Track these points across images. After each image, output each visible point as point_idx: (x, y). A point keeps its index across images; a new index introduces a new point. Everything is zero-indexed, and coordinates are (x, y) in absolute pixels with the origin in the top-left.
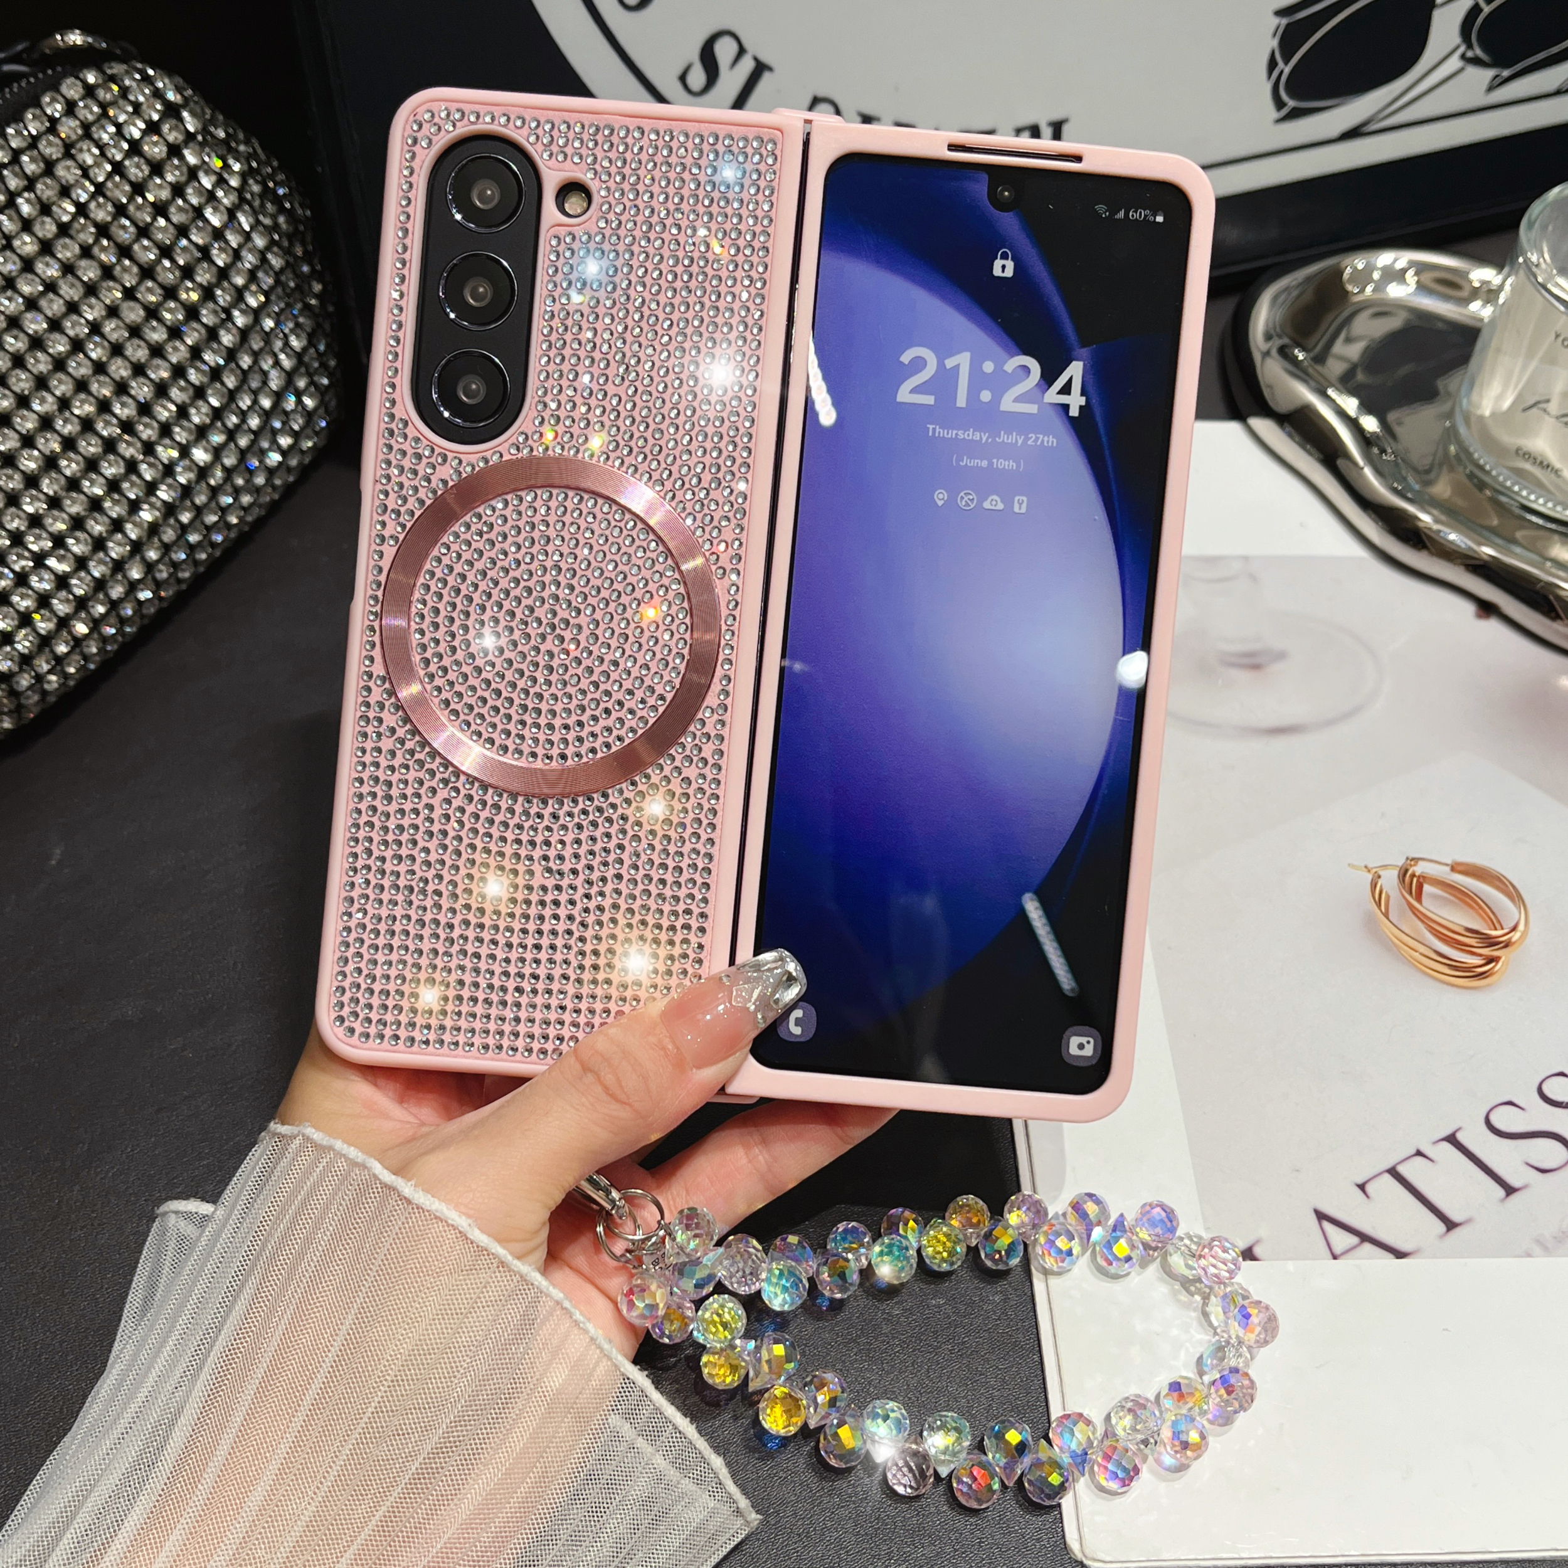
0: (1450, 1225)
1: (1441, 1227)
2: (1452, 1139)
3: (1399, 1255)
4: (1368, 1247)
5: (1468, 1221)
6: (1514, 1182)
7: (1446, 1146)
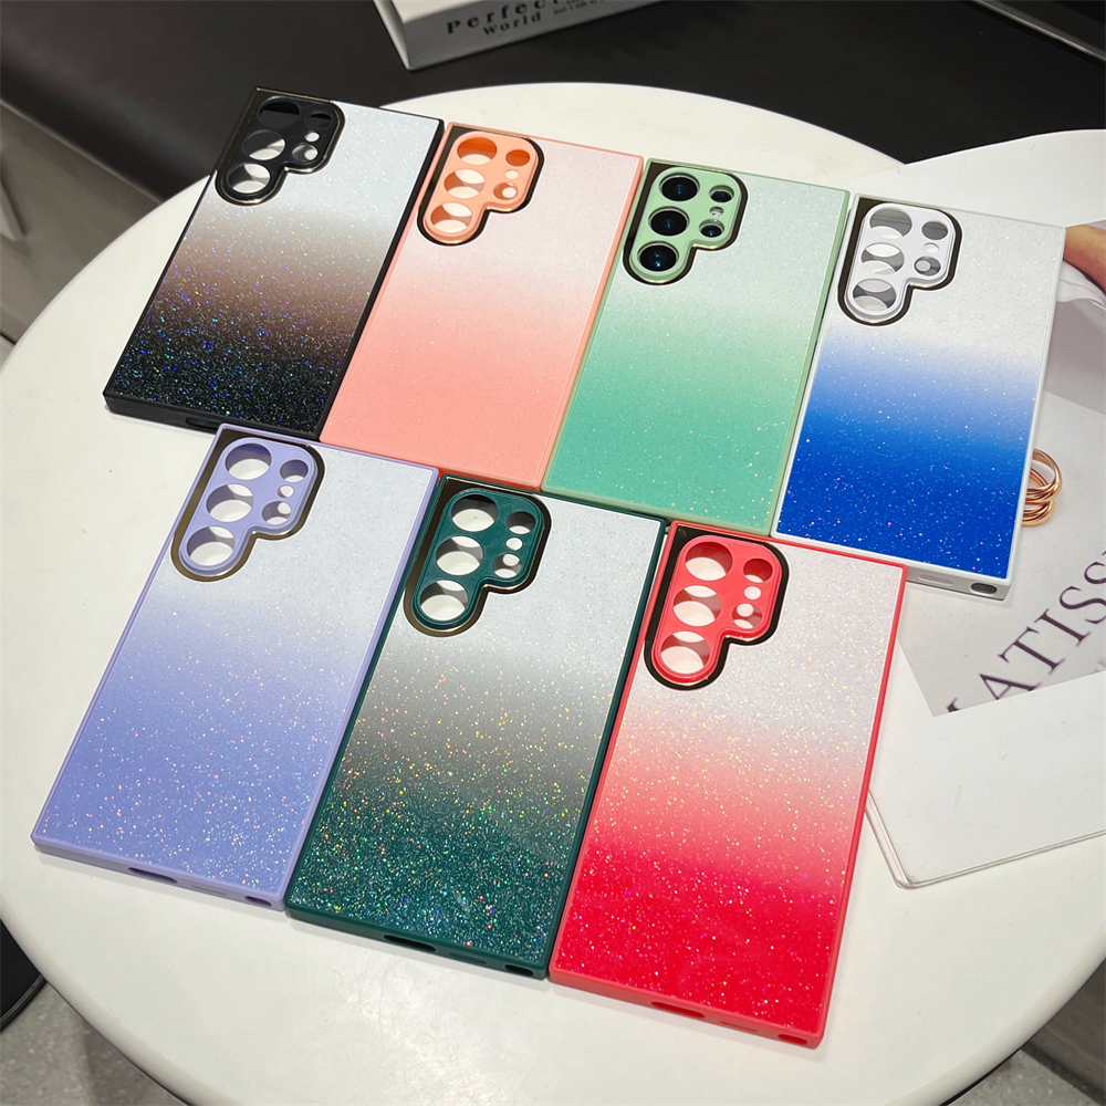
0: (1053, 665)
1: (1049, 668)
2: (1044, 617)
3: (1030, 688)
4: (1013, 689)
5: (1063, 660)
6: (1082, 633)
7: (1042, 621)
